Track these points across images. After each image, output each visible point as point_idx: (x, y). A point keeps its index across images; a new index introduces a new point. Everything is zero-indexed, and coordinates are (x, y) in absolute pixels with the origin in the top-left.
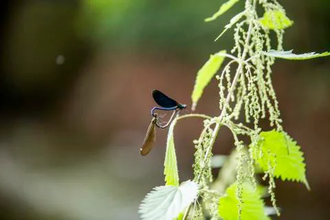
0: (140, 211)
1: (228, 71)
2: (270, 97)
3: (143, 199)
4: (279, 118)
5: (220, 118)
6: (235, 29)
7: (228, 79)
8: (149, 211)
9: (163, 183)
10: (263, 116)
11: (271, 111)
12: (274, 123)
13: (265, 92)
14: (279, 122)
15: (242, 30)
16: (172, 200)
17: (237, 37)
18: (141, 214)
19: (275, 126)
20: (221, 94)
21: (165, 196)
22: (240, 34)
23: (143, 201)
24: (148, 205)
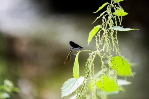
0: (61, 89)
1: (99, 34)
2: (116, 44)
3: (63, 84)
4: (119, 51)
5: (96, 51)
6: (103, 18)
7: (99, 37)
8: (65, 88)
9: (72, 77)
10: (113, 51)
11: (116, 49)
12: (118, 53)
13: (114, 41)
14: (120, 53)
15: (105, 18)
16: (74, 84)
17: (103, 21)
18: (62, 90)
19: (118, 55)
20: (97, 42)
21: (72, 82)
22: (104, 20)
23: (63, 85)
24: (65, 86)
